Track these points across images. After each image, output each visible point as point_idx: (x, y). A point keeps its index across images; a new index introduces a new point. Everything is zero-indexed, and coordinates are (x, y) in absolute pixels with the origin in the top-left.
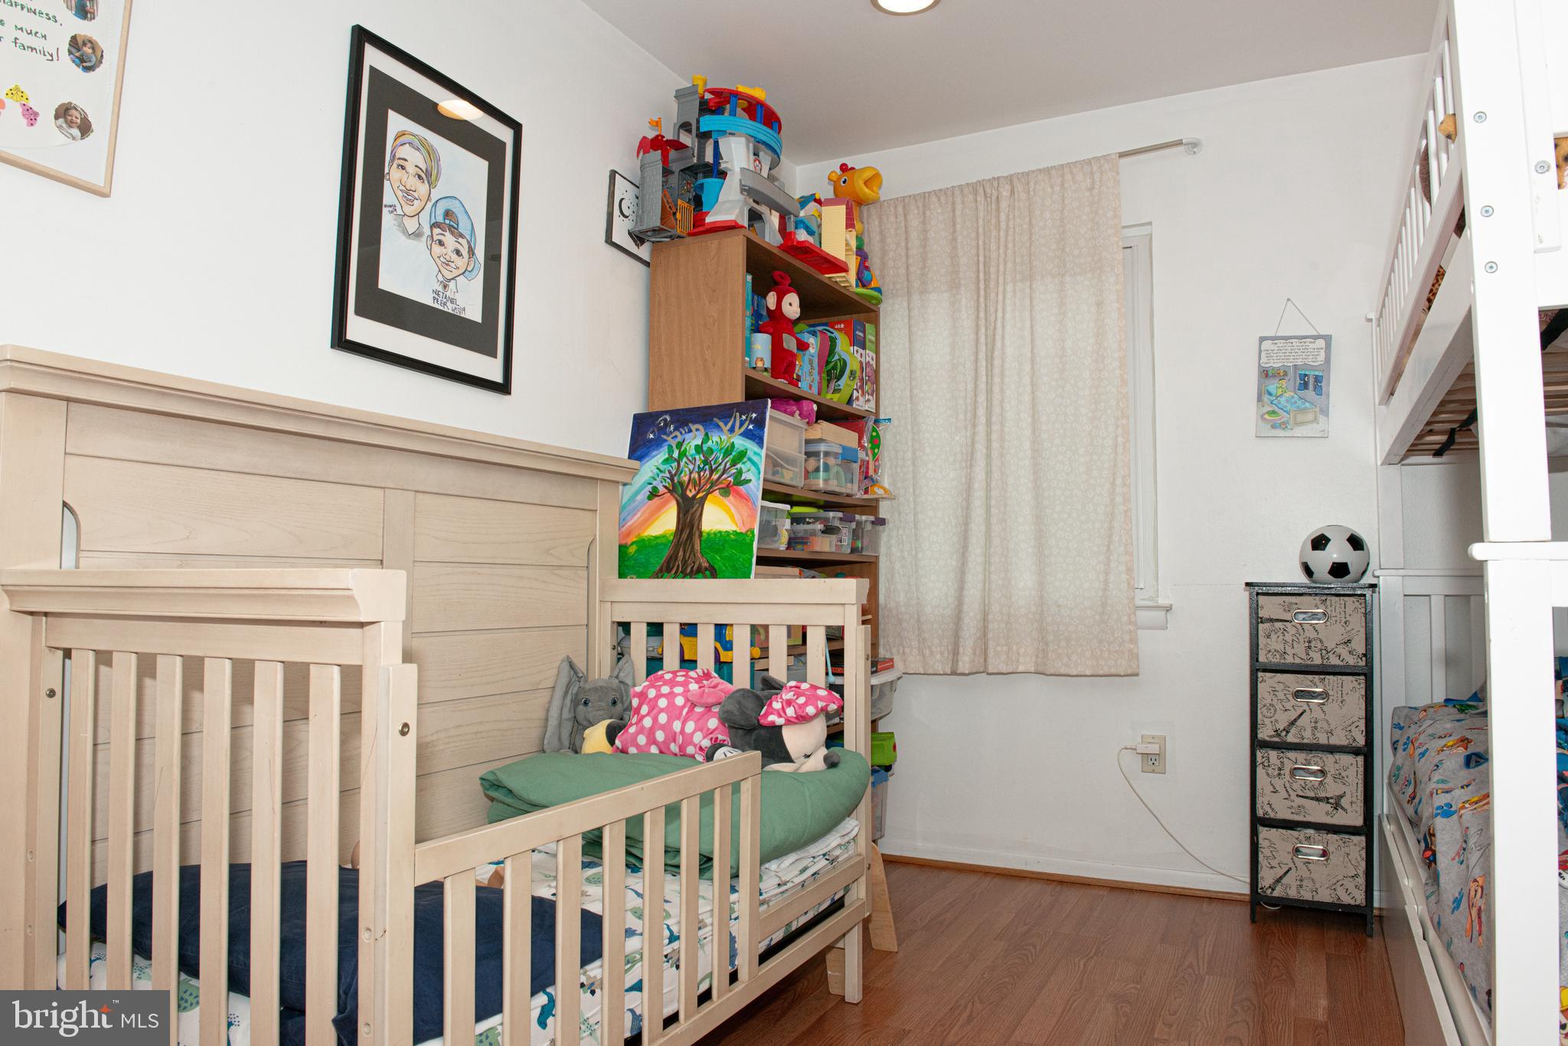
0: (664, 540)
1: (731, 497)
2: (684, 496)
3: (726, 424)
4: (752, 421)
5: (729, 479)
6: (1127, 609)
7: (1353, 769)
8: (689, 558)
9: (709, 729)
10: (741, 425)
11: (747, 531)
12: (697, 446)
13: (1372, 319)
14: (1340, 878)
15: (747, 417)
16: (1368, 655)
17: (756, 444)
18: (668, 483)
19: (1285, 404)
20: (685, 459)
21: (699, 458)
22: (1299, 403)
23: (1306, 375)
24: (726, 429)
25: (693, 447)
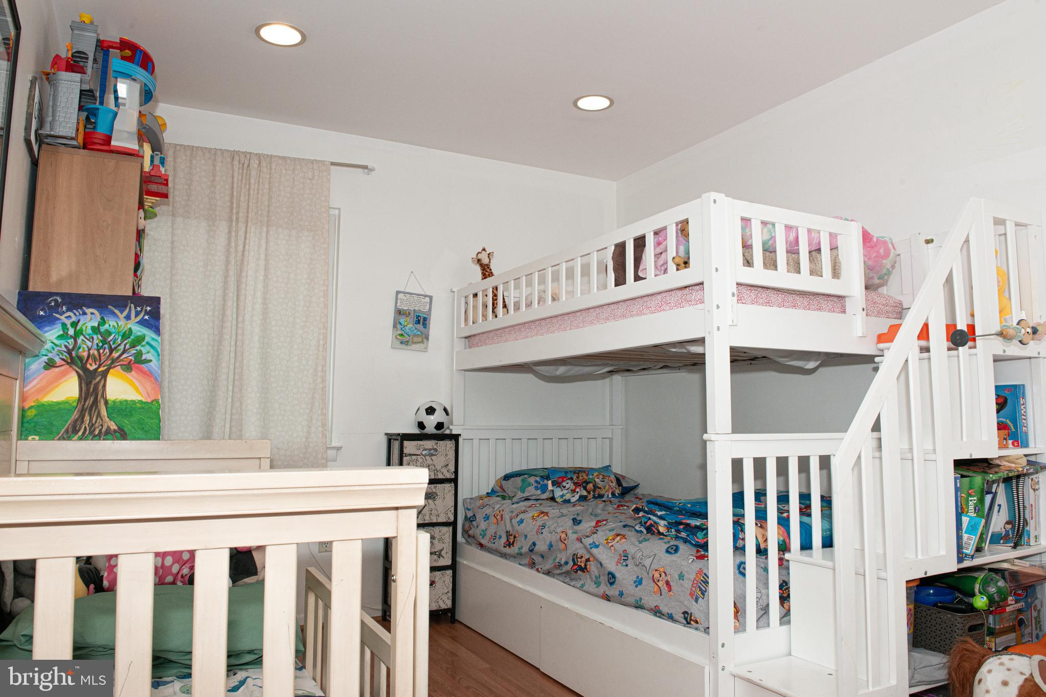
0: (67, 406)
1: (133, 373)
2: (84, 368)
3: (122, 312)
4: (147, 313)
5: (130, 358)
6: (322, 450)
7: (448, 534)
8: (96, 422)
9: (183, 560)
10: (137, 314)
11: (152, 401)
12: (93, 328)
13: (454, 292)
14: (441, 595)
15: (142, 309)
16: (456, 472)
17: (153, 332)
18: (66, 356)
19: (408, 331)
20: (82, 337)
21: (97, 338)
22: (415, 331)
23: (419, 316)
24: (122, 316)
25: (89, 328)
